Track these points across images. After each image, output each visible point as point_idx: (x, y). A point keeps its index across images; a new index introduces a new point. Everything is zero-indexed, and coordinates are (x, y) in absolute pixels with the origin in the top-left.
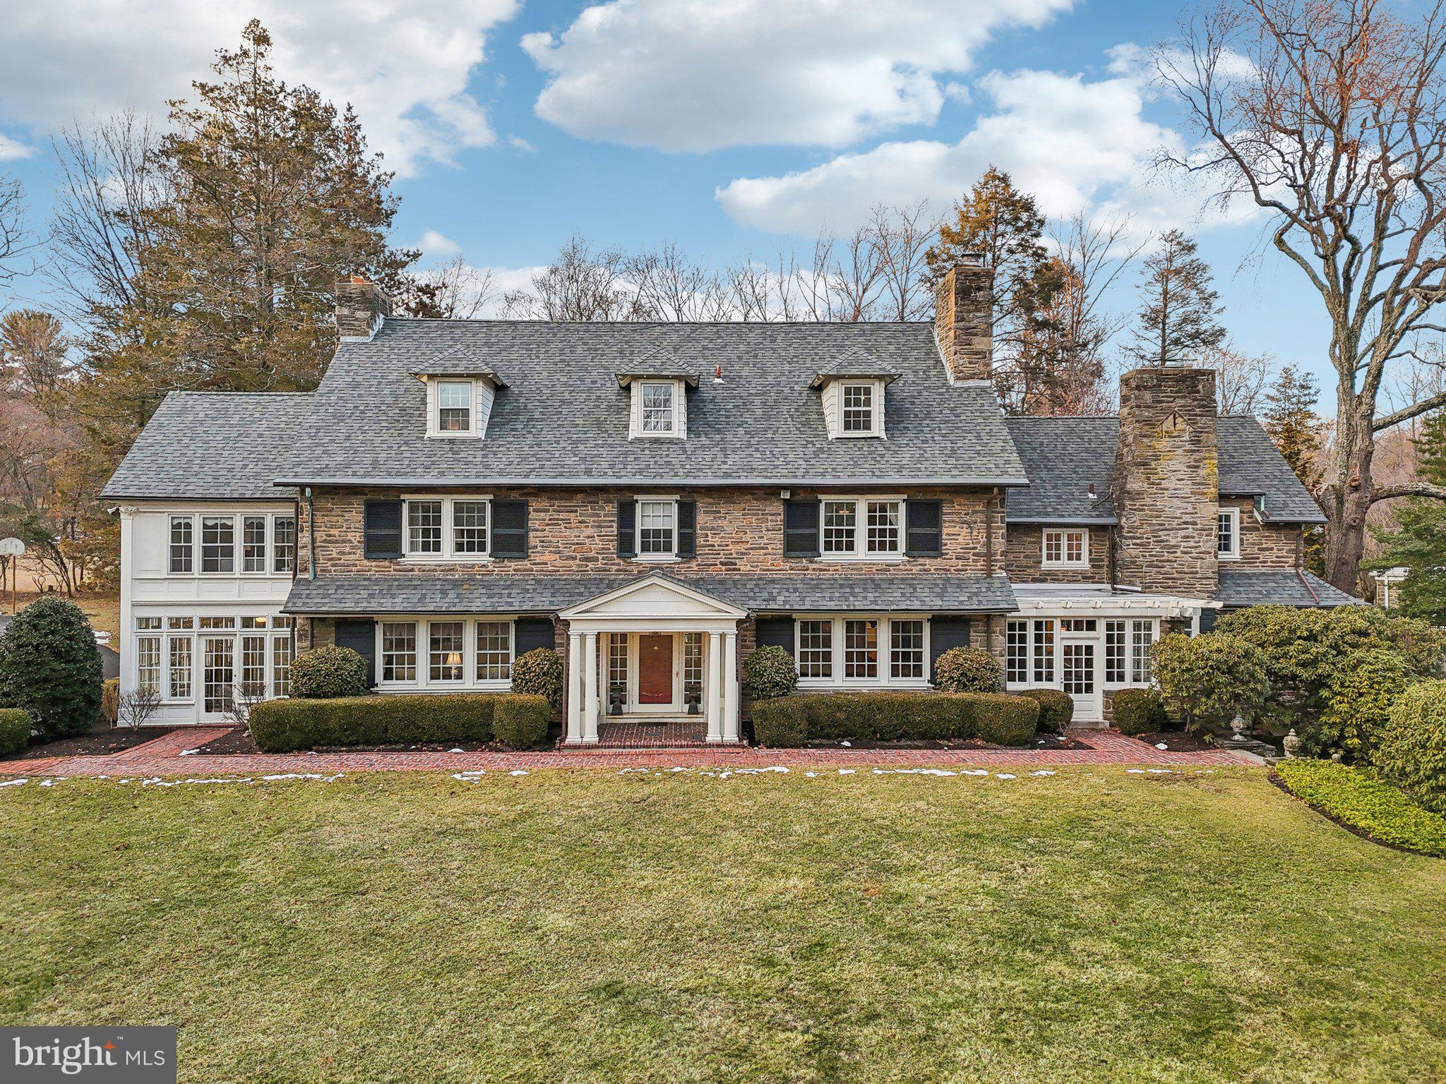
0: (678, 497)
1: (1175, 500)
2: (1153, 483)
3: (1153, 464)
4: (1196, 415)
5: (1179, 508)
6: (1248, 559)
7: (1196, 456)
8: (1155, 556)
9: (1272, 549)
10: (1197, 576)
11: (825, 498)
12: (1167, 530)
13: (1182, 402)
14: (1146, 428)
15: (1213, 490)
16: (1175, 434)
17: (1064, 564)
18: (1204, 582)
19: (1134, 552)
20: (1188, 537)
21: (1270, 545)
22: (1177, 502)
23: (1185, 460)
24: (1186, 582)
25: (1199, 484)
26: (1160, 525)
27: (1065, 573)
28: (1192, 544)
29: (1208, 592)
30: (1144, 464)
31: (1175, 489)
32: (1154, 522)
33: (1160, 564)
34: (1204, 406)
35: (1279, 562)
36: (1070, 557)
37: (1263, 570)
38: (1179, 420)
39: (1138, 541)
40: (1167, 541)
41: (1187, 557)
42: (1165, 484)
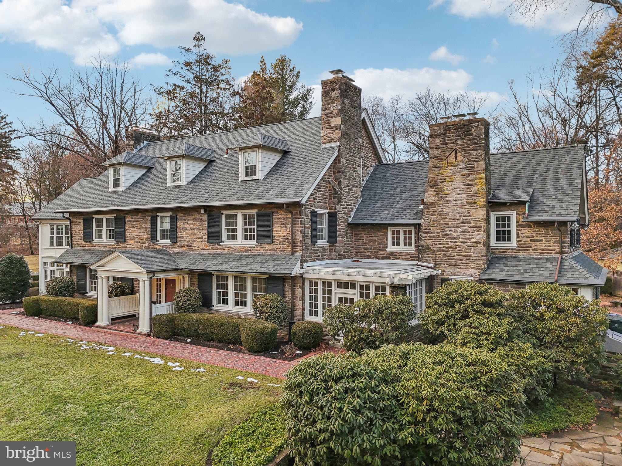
0: (170, 213)
1: (456, 208)
2: (441, 197)
3: (442, 185)
4: (470, 150)
5: (458, 213)
6: (522, 247)
7: (470, 178)
8: (443, 244)
9: (542, 240)
10: (471, 258)
11: (225, 212)
12: (450, 227)
13: (460, 142)
14: (436, 162)
15: (482, 200)
16: (456, 164)
17: (402, 248)
18: (476, 262)
19: (429, 242)
20: (464, 232)
21: (540, 237)
22: (457, 209)
23: (462, 181)
24: (463, 262)
25: (472, 196)
26: (446, 224)
27: (401, 254)
28: (468, 237)
29: (479, 269)
30: (435, 185)
31: (456, 200)
32: (442, 222)
33: (446, 250)
34: (476, 143)
35: (547, 250)
36: (405, 245)
37: (535, 255)
38: (459, 154)
39: (431, 235)
40: (451, 234)
41: (464, 245)
42: (449, 197)
